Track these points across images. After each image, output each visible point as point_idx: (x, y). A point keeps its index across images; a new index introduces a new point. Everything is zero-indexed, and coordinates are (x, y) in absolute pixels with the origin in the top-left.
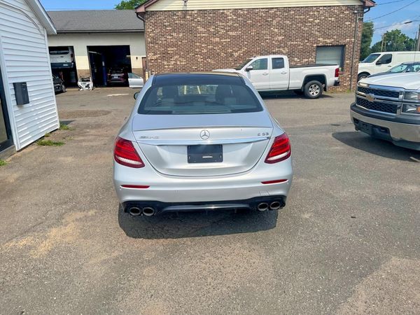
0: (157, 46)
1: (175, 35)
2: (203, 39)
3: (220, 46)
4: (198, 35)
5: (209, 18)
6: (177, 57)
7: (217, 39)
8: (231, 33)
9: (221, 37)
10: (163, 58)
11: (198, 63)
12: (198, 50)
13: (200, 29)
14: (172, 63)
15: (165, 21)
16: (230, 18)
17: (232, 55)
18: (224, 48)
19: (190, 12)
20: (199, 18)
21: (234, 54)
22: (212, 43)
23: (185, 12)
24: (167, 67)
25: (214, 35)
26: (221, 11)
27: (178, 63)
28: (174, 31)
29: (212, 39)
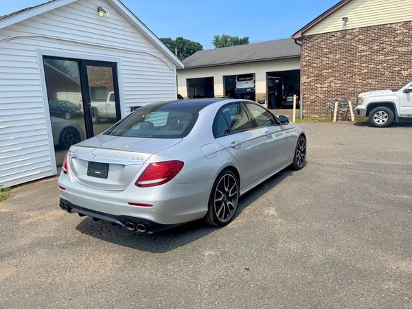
0: (311, 70)
1: (331, 56)
2: (363, 58)
3: (385, 65)
4: (358, 54)
5: (373, 35)
6: (332, 79)
7: (382, 57)
8: (399, 49)
9: (386, 54)
10: (316, 81)
11: (356, 84)
12: (356, 70)
13: (361, 47)
14: (326, 85)
15: (322, 43)
16: (399, 32)
17: (399, 74)
18: (389, 66)
19: (350, 31)
20: (360, 36)
21: (403, 72)
22: (374, 62)
23: (345, 32)
24: (320, 89)
25: (378, 52)
26: (388, 26)
27: (333, 85)
28: (331, 53)
29: (375, 57)
